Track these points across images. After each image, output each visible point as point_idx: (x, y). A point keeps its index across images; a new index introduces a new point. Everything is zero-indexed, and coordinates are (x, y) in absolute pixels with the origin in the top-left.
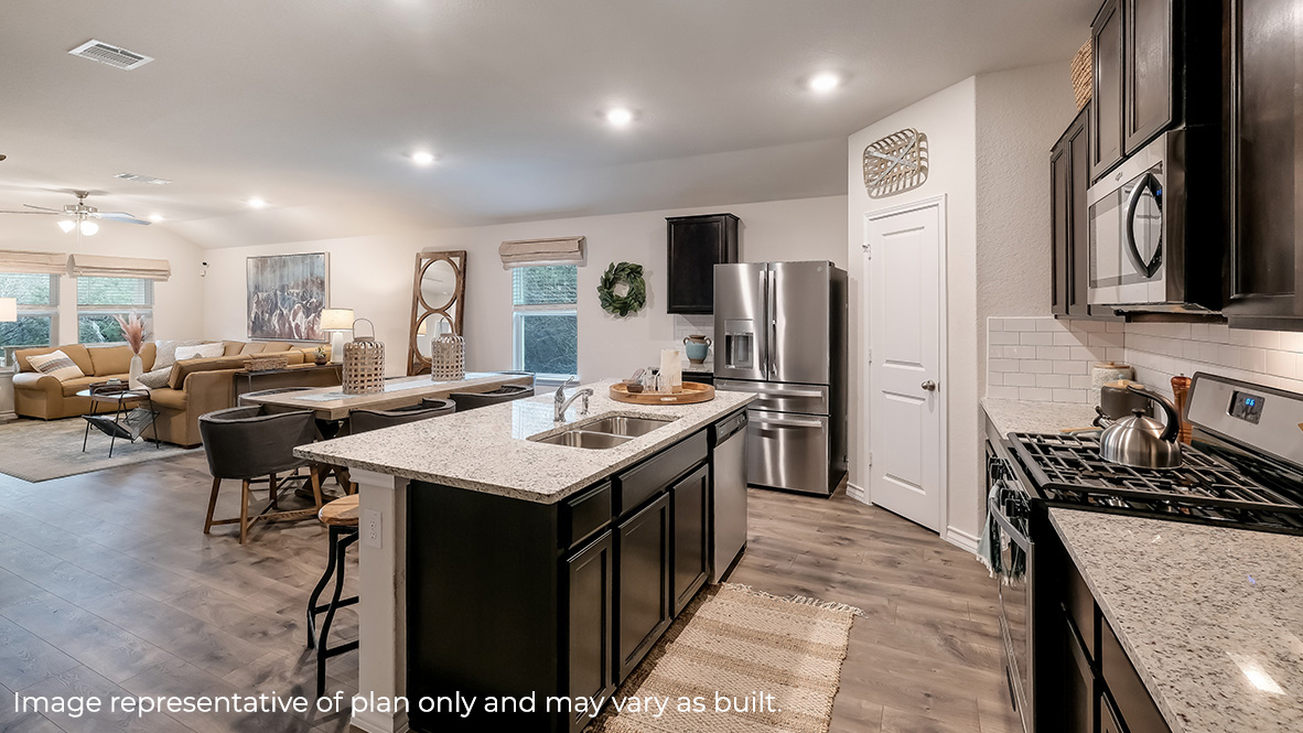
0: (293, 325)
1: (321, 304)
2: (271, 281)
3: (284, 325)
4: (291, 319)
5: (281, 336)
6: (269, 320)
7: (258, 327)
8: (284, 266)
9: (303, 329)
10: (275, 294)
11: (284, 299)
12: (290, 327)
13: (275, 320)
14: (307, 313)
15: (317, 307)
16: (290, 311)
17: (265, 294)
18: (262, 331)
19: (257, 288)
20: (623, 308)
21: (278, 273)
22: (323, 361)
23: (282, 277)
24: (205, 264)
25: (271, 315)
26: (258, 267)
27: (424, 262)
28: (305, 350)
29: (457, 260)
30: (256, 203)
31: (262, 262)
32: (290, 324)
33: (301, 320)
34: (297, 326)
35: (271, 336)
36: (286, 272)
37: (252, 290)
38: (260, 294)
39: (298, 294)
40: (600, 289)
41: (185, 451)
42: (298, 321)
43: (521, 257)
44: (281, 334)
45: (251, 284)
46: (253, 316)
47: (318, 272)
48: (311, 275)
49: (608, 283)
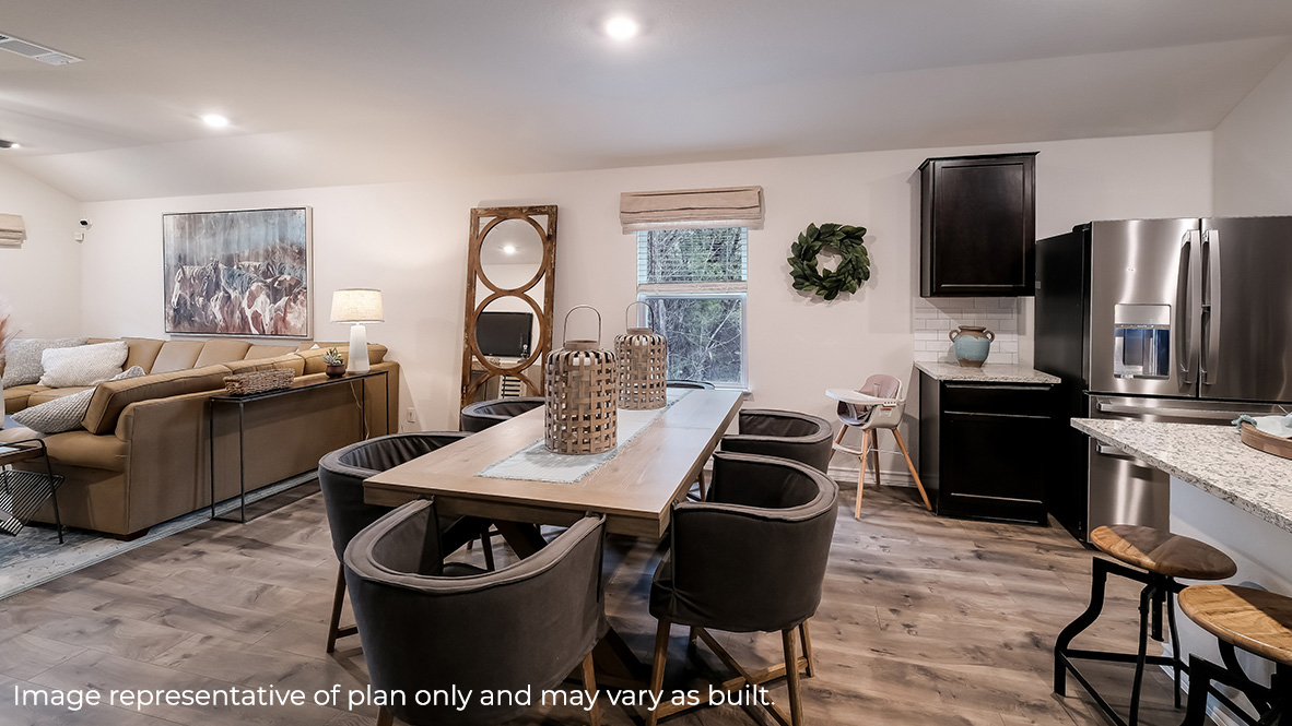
0: (249, 313)
1: (299, 283)
2: (207, 248)
3: (232, 313)
4: (245, 304)
5: (226, 330)
6: (205, 307)
7: (182, 317)
8: (231, 226)
9: (266, 320)
10: (216, 269)
11: (232, 276)
12: (244, 318)
13: (215, 307)
14: (275, 295)
15: (291, 288)
16: (242, 293)
17: (197, 269)
18: (191, 321)
19: (182, 260)
20: (832, 287)
21: (220, 238)
22: (338, 370)
23: (227, 244)
24: (84, 223)
25: (208, 298)
26: (183, 228)
27: (485, 221)
28: (306, 354)
29: (543, 220)
30: (215, 120)
31: (191, 221)
32: (242, 312)
33: (263, 306)
34: (256, 316)
35: (209, 329)
36: (234, 235)
37: (173, 262)
38: (187, 269)
39: (257, 269)
40: (792, 261)
41: (125, 546)
42: (257, 307)
43: (651, 214)
44: (227, 328)
45: (171, 253)
46: (174, 300)
47: (294, 235)
48: (282, 240)
49: (804, 253)
